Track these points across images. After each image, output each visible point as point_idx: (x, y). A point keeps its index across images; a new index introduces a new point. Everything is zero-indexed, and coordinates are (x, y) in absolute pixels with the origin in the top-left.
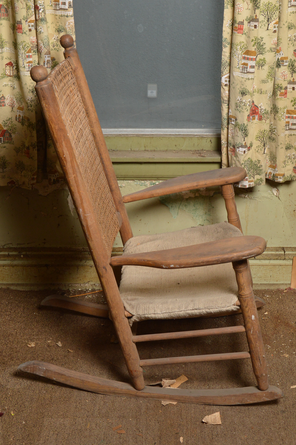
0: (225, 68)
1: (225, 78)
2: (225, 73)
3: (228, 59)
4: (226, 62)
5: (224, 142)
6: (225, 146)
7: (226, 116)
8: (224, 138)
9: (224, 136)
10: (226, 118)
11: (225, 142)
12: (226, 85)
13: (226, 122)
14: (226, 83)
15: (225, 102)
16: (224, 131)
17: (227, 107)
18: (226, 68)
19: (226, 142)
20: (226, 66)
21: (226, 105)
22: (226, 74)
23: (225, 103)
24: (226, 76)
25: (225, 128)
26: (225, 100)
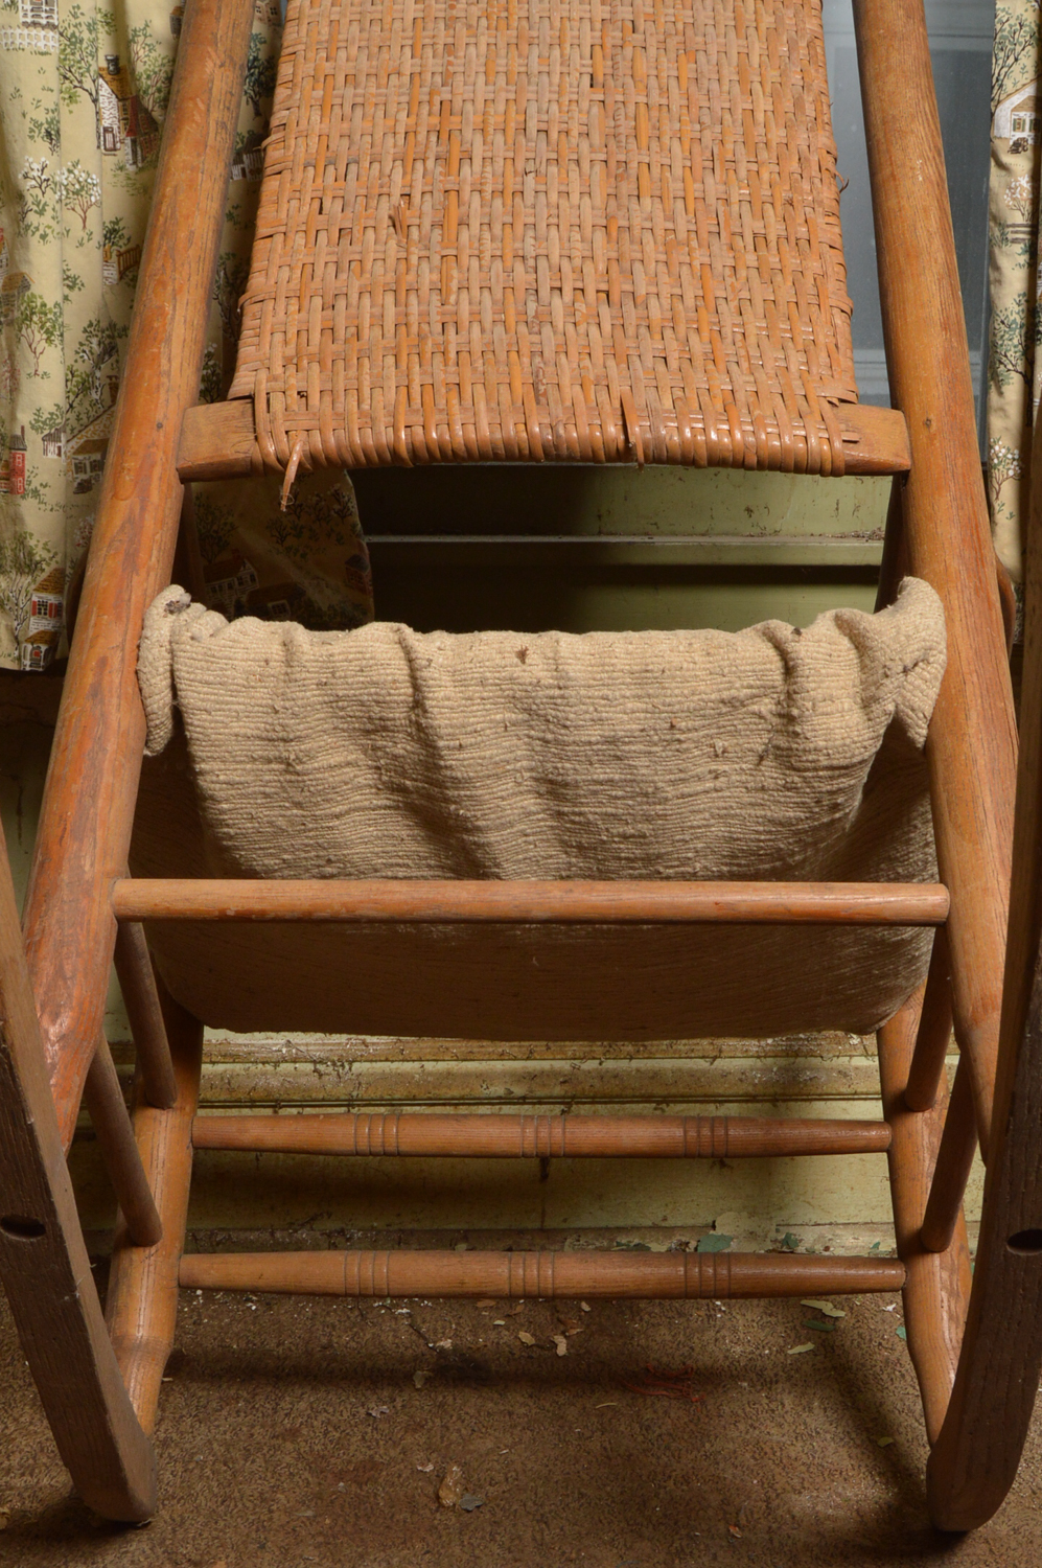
0: (1012, 59)
1: (1013, 110)
2: (1015, 84)
3: (1031, 10)
4: (1021, 26)
5: (1003, 451)
6: (1011, 473)
7: (1017, 309)
8: (1007, 429)
9: (1007, 416)
10: (1019, 321)
11: (1008, 449)
12: (1017, 147)
13: (1016, 341)
14: (1019, 135)
15: (1010, 236)
16: (1005, 389)
17: (1023, 259)
18: (1016, 60)
19: (1016, 452)
20: (1018, 48)
21: (1019, 248)
22: (1019, 86)
23: (1015, 241)
24: (1017, 99)
25: (1013, 374)
26: (1014, 226)
